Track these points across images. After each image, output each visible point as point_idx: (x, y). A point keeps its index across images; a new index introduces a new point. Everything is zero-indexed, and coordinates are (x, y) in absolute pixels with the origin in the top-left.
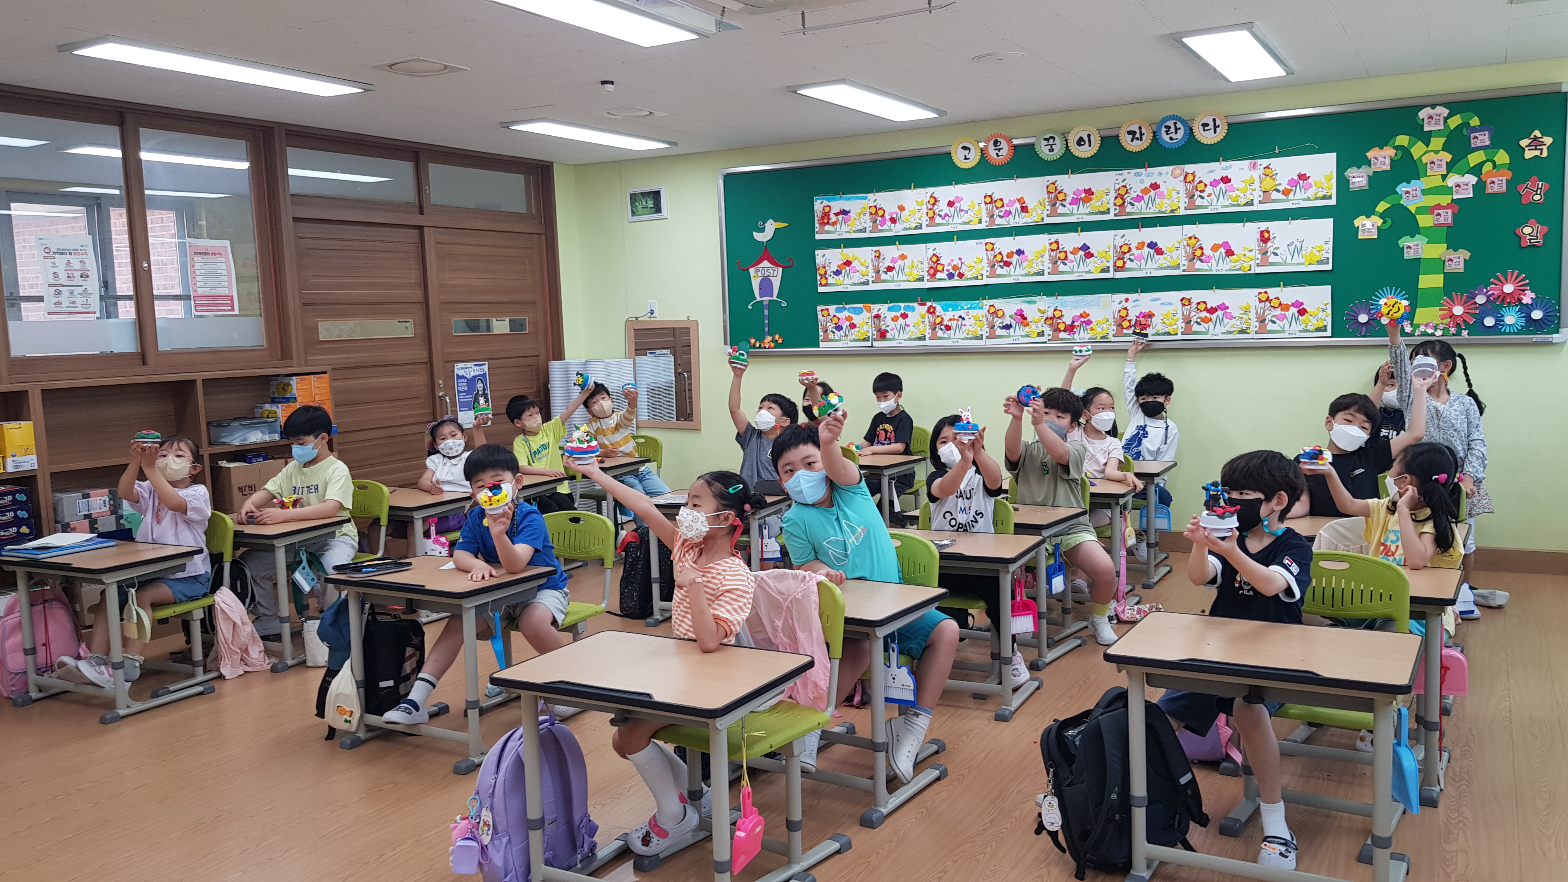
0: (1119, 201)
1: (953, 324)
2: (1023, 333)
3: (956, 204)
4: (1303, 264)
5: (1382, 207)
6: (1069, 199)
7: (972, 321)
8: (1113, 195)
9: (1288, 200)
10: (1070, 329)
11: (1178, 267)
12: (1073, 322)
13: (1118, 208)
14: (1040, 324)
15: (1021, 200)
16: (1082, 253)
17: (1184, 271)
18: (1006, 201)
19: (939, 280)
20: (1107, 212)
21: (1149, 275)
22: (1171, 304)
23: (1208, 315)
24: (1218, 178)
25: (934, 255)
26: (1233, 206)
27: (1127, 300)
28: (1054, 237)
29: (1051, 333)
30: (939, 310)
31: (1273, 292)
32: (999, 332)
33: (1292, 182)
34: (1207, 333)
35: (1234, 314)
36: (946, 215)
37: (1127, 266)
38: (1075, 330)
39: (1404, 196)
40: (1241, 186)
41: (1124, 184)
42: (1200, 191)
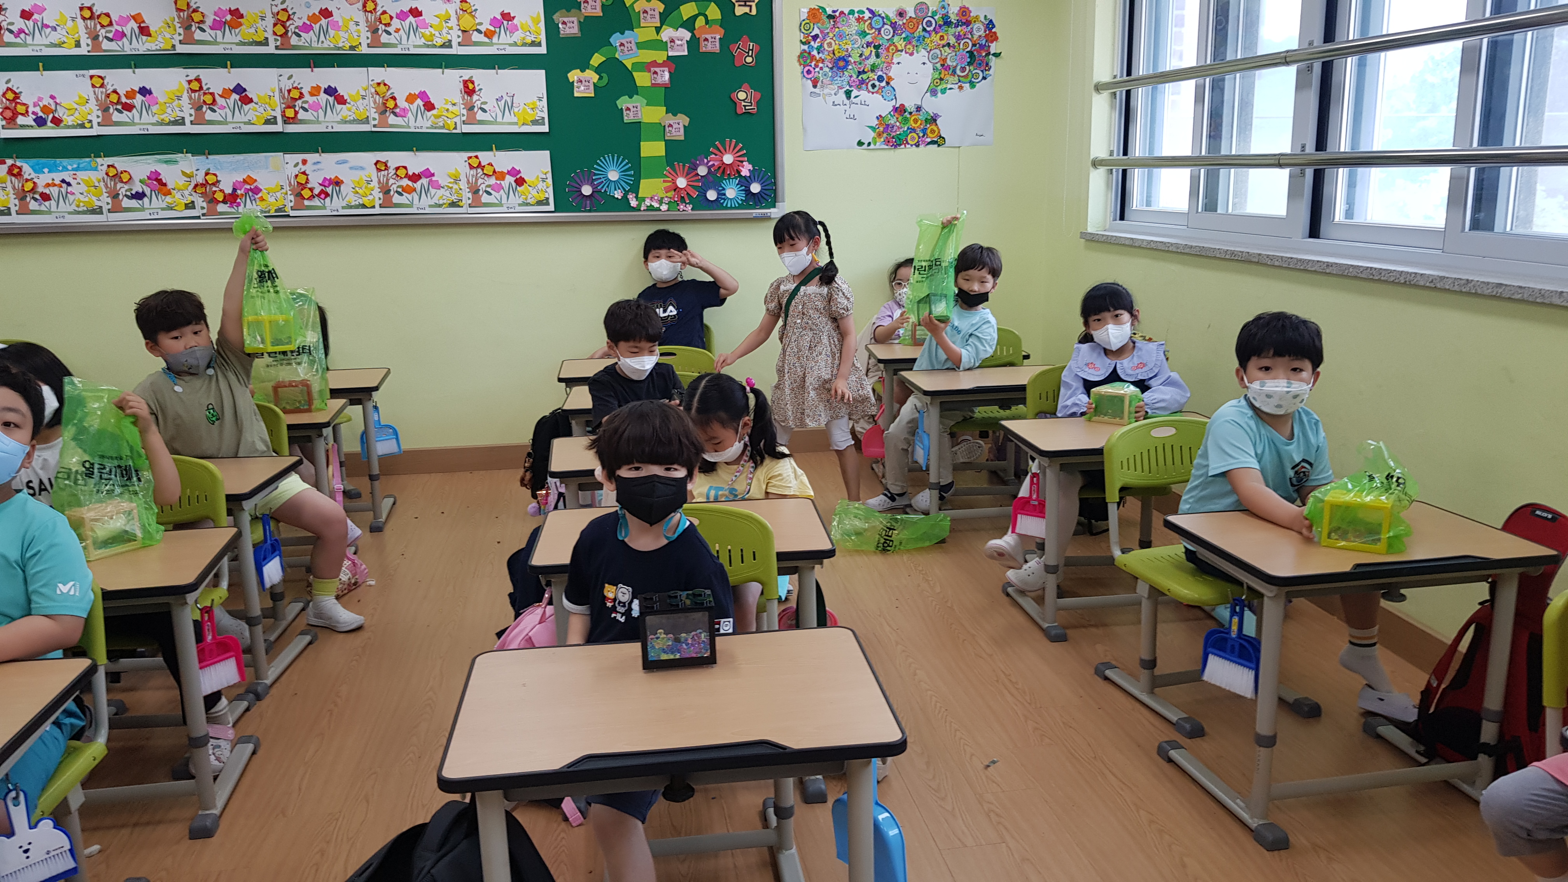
0: (280, 30)
1: (54, 191)
2: (164, 205)
3: (36, 16)
4: (516, 124)
5: (597, 59)
6: (209, 21)
7: (83, 188)
8: (270, 21)
9: (492, 44)
10: (232, 199)
11: (366, 121)
12: (235, 190)
13: (279, 38)
14: (186, 193)
15: (137, 18)
16: (235, 96)
17: (375, 126)
18: (114, 18)
19: (23, 127)
20: (265, 43)
21: (330, 130)
22: (362, 168)
23: (410, 183)
24: (406, 9)
25: (9, 89)
26: (428, 46)
27: (304, 162)
28: (193, 73)
29: (205, 205)
30: (27, 170)
31: (485, 157)
32: (126, 203)
33: (494, 22)
34: (410, 206)
35: (442, 182)
36: (21, 31)
37: (300, 116)
38: (239, 200)
39: (619, 48)
40: (435, 22)
41: (284, 6)
42: (385, 25)
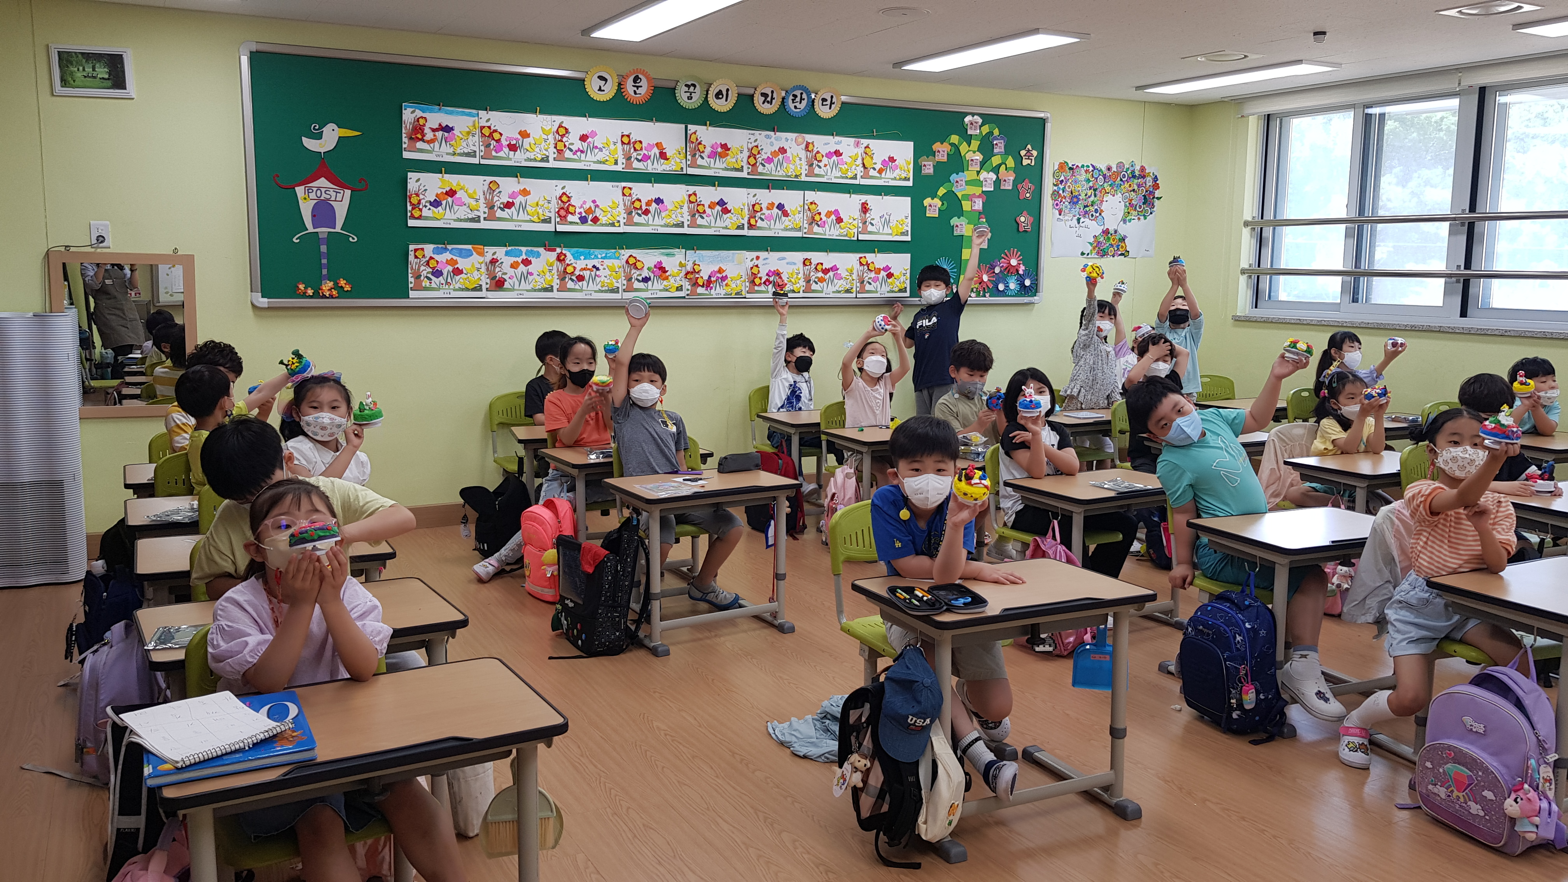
0: (752, 161)
1: (586, 274)
2: (661, 287)
3: (590, 139)
4: (891, 234)
5: (942, 191)
6: (708, 150)
7: (607, 272)
8: (746, 154)
9: (881, 178)
10: (708, 284)
11: (799, 229)
12: (710, 277)
13: (750, 167)
14: (678, 278)
15: (658, 145)
16: (718, 208)
17: (805, 233)
18: (644, 145)
19: (571, 223)
20: (741, 170)
21: (776, 235)
22: (795, 264)
23: (823, 275)
24: (833, 150)
25: (564, 194)
26: (843, 178)
27: (758, 258)
28: (692, 189)
29: (689, 287)
30: (569, 259)
31: (870, 257)
32: (637, 285)
33: (884, 162)
34: (822, 292)
35: (843, 275)
36: (579, 150)
37: (758, 225)
38: (712, 285)
39: (955, 184)
40: (848, 160)
41: (756, 144)
42: (818, 161)
